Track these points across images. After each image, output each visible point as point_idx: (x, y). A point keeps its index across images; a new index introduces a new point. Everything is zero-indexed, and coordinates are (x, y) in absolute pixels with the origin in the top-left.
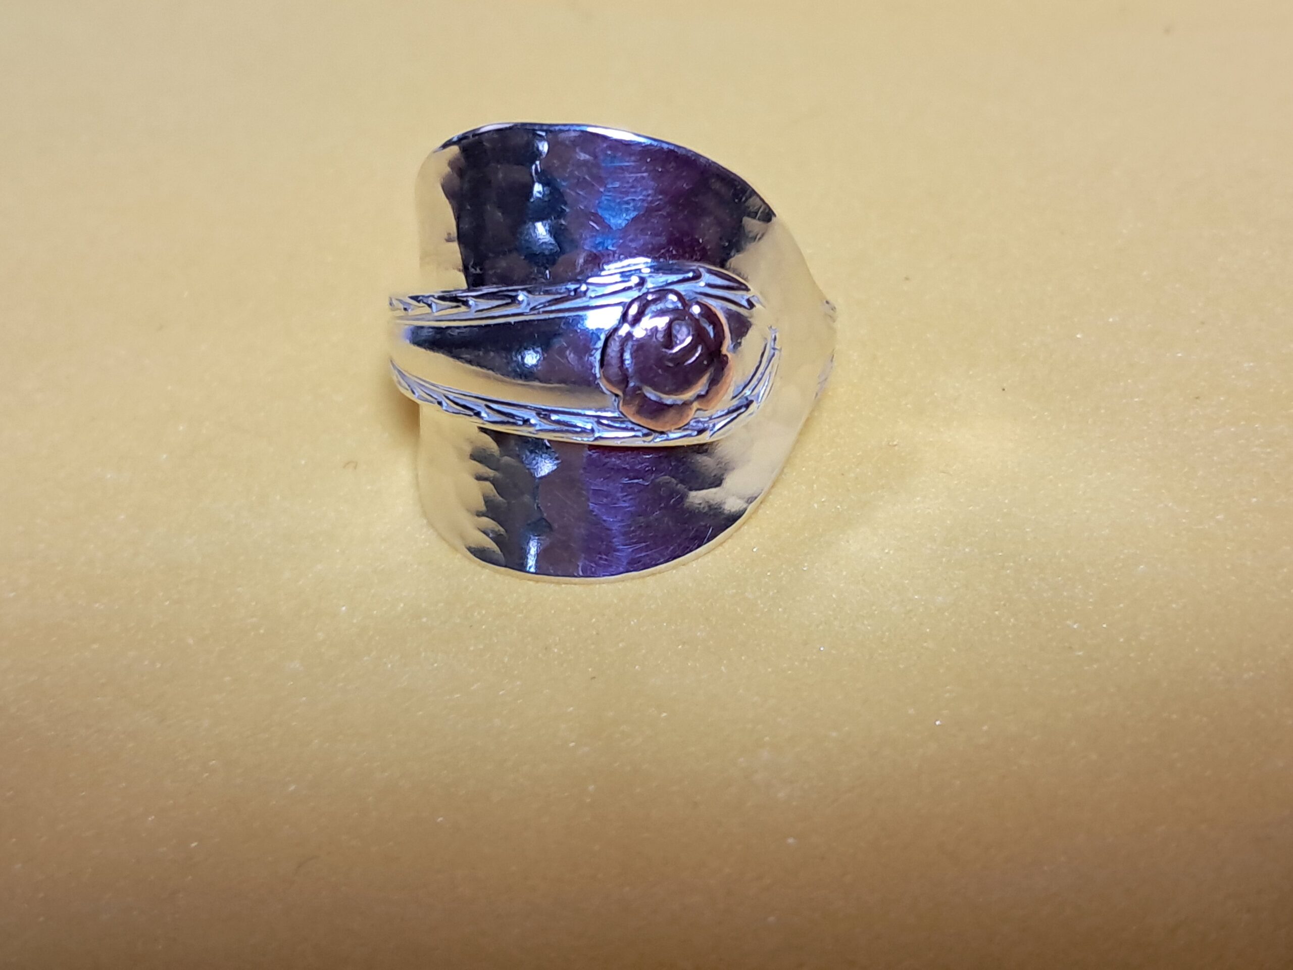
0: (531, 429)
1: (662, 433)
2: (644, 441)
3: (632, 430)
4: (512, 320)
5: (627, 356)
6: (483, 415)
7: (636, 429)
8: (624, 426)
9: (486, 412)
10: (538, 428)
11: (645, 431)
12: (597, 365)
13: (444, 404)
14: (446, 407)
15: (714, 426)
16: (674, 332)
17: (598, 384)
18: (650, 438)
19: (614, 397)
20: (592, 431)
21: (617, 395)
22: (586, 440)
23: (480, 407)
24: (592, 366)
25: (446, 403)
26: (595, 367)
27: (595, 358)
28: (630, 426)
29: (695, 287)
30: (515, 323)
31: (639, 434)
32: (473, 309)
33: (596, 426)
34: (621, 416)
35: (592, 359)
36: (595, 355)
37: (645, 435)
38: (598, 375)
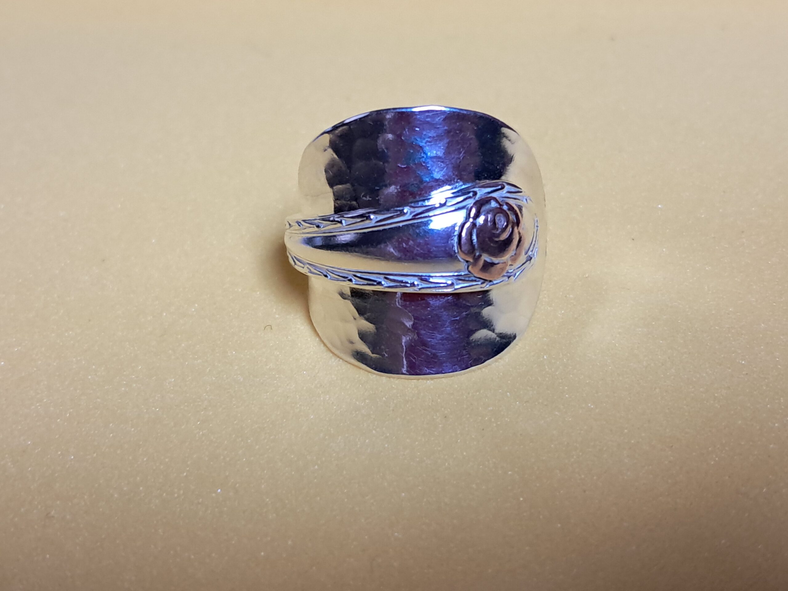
0: (416, 288)
1: (490, 281)
2: (481, 287)
3: (475, 281)
4: (401, 225)
5: (474, 237)
6: (383, 283)
7: (477, 280)
8: (470, 279)
9: (385, 281)
10: (420, 287)
11: (482, 281)
12: (455, 245)
13: (353, 280)
14: (355, 282)
15: (515, 274)
16: (497, 221)
17: (457, 256)
18: (484, 285)
19: (465, 263)
20: (452, 284)
21: (467, 262)
22: (449, 290)
23: (381, 279)
24: (453, 246)
25: (355, 279)
26: (454, 246)
27: (454, 241)
28: (474, 279)
29: (502, 194)
30: (403, 226)
31: (479, 283)
32: (374, 222)
33: (455, 282)
34: (469, 273)
35: (452, 241)
36: (454, 239)
37: (482, 283)
38: (456, 251)
